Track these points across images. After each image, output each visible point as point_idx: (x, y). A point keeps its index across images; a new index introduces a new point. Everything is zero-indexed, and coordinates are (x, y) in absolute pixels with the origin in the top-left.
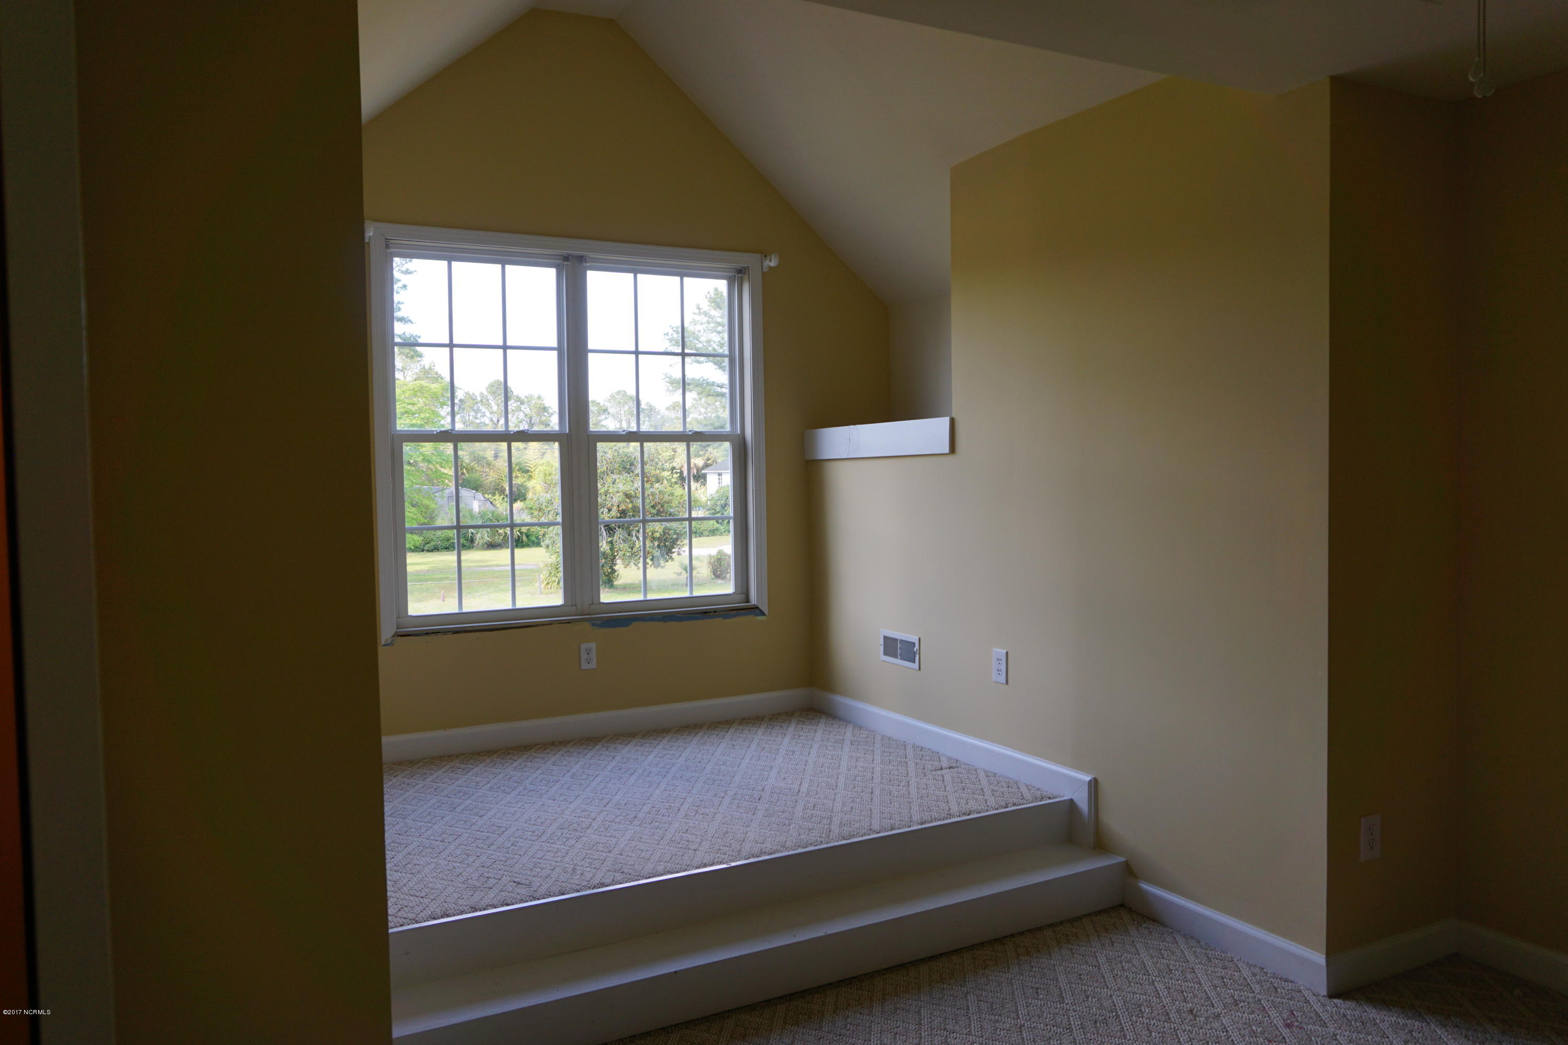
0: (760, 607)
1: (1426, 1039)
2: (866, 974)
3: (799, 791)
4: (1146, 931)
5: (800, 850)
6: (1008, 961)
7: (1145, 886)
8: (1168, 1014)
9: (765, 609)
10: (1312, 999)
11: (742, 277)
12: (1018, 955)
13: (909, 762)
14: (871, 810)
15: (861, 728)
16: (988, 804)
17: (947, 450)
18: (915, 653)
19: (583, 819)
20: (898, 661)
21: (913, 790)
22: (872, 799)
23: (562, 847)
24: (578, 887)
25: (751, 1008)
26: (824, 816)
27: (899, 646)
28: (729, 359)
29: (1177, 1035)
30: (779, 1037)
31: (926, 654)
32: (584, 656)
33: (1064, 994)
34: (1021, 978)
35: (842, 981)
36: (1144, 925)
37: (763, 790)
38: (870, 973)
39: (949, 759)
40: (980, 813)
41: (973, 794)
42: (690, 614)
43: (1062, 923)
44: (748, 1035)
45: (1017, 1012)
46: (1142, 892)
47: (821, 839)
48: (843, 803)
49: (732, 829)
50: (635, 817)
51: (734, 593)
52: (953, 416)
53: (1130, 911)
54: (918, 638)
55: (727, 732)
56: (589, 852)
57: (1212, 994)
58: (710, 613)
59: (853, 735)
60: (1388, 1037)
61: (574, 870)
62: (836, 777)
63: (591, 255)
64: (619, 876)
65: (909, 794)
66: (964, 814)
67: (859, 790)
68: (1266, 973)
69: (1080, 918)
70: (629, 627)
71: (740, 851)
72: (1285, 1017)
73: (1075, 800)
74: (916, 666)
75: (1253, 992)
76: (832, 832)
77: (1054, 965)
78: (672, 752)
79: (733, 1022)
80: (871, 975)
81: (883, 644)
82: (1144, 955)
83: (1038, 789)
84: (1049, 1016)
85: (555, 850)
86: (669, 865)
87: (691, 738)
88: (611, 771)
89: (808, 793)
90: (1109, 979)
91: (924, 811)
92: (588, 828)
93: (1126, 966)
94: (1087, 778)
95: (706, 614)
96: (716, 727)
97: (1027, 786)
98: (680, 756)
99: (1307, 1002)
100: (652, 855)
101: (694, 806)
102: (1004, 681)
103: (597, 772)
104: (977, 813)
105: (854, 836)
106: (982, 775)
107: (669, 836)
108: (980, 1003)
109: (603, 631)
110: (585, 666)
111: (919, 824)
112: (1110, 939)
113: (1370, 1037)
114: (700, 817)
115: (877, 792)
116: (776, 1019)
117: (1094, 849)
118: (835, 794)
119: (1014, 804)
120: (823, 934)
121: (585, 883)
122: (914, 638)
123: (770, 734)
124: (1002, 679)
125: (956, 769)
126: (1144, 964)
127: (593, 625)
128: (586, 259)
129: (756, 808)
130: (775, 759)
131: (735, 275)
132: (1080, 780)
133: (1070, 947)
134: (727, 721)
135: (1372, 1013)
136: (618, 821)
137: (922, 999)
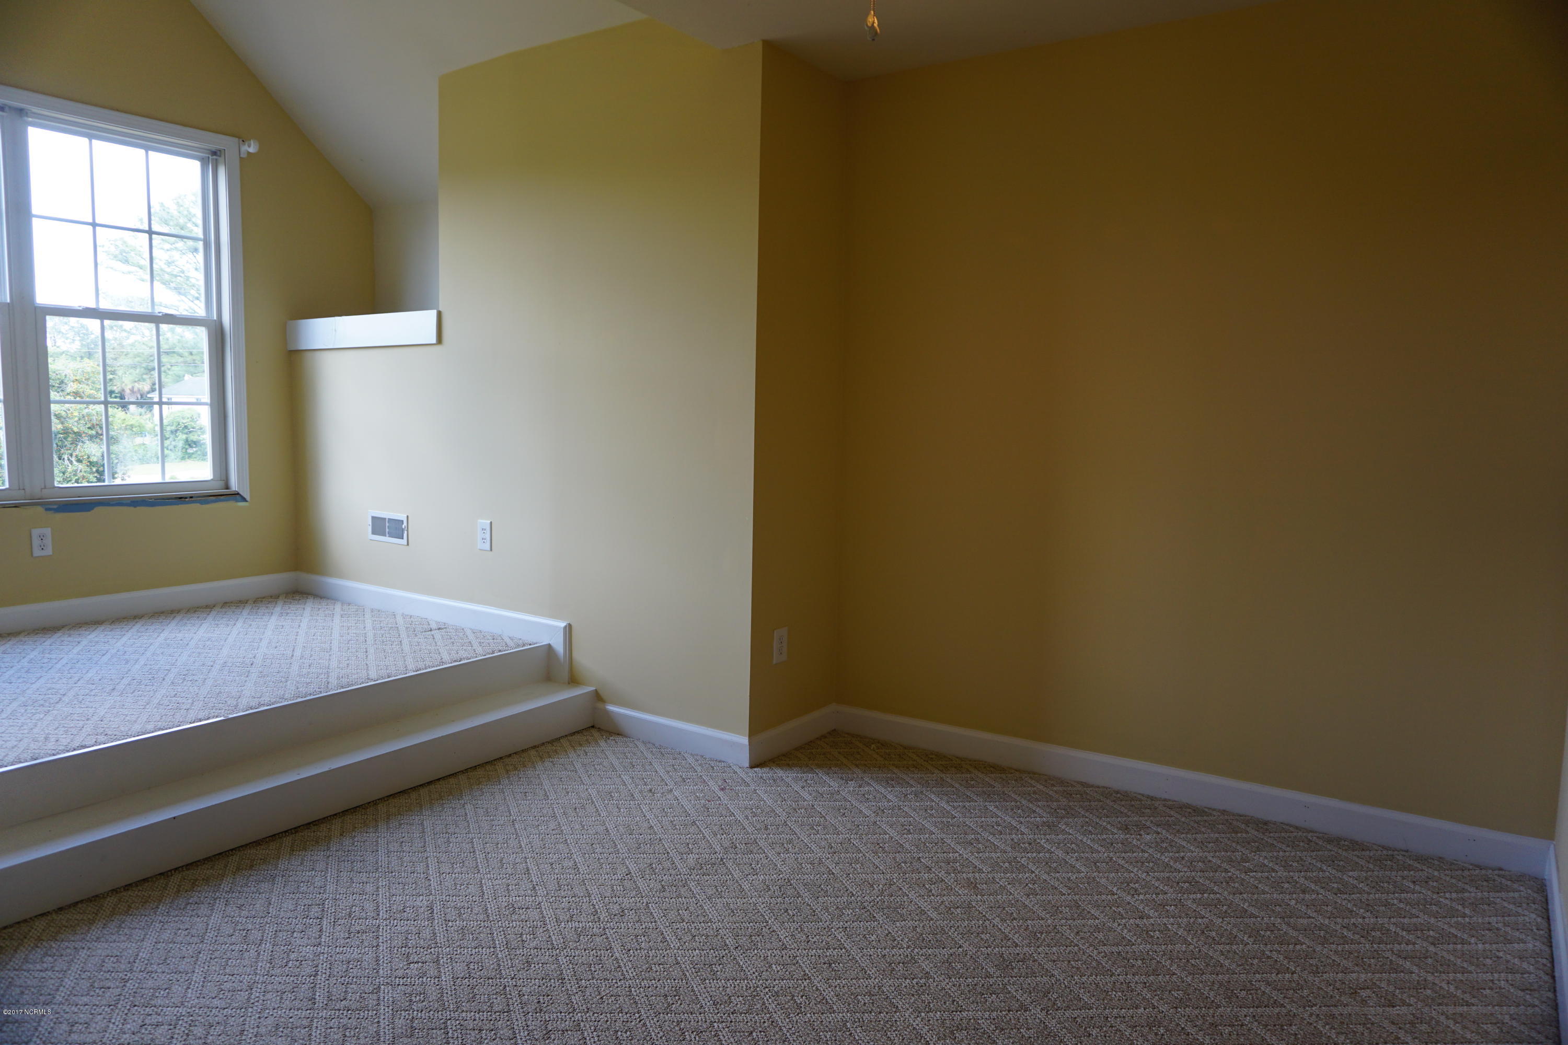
0: (241, 493)
1: (816, 783)
2: (369, 803)
3: (293, 656)
4: (613, 742)
5: (299, 700)
6: (499, 777)
7: (611, 708)
8: (632, 795)
9: (247, 495)
10: (738, 770)
11: (216, 159)
12: (507, 771)
13: (400, 627)
14: (367, 665)
15: (349, 604)
16: (477, 652)
17: (434, 341)
18: (403, 530)
19: (50, 696)
20: (387, 539)
21: (406, 647)
22: (367, 656)
23: (29, 721)
24: (53, 752)
25: (257, 843)
26: (321, 672)
27: (387, 524)
28: (204, 243)
29: (640, 808)
30: (287, 861)
31: (414, 530)
32: (36, 542)
33: (548, 793)
34: (511, 787)
35: (347, 811)
36: (611, 738)
37: (254, 657)
38: (373, 801)
39: (437, 623)
40: (470, 659)
41: (462, 646)
42: (163, 499)
43: (543, 744)
44: (256, 865)
45: (509, 811)
46: (607, 713)
47: (320, 690)
48: (339, 662)
49: (225, 689)
50: (113, 689)
51: (212, 479)
52: (440, 309)
53: (599, 729)
54: (406, 516)
55: (208, 614)
56: (63, 722)
57: (666, 777)
58: (186, 498)
59: (342, 610)
60: (791, 786)
61: (46, 739)
62: (329, 643)
63: (35, 110)
64: (101, 738)
65: (402, 650)
66: (456, 661)
67: (354, 650)
68: (705, 759)
69: (558, 739)
70: (92, 511)
71: (237, 705)
72: (720, 784)
73: (552, 645)
74: (404, 541)
75: (696, 772)
76: (330, 684)
77: (538, 775)
78: (147, 634)
79: (238, 858)
80: (375, 803)
81: (371, 524)
82: (612, 758)
83: (520, 639)
84: (536, 810)
85: (20, 724)
86: (160, 723)
87: (168, 621)
88: (78, 654)
89: (302, 657)
90: (585, 778)
91: (418, 661)
92: (57, 703)
93: (598, 767)
94: (563, 624)
95: (181, 499)
96: (195, 611)
97: (510, 638)
98: (158, 636)
99: (735, 772)
100: (138, 717)
101: (180, 675)
102: (489, 549)
103: (62, 656)
104: (467, 659)
105: (352, 685)
106: (469, 632)
107: (156, 701)
108: (476, 809)
109: (59, 516)
110: (37, 553)
111: (414, 671)
112: (585, 751)
113: (779, 789)
114: (189, 683)
115: (371, 651)
116: (283, 848)
117: (569, 683)
118: (330, 655)
119: (500, 651)
120: (327, 769)
121: (62, 748)
122: (402, 516)
123: (256, 613)
124: (487, 546)
125: (445, 630)
126: (612, 764)
127: (47, 510)
128: (27, 113)
129: (249, 672)
130: (264, 632)
131: (209, 157)
132: (557, 627)
133: (551, 760)
134: (207, 606)
135: (780, 773)
136: (93, 694)
137: (424, 814)
